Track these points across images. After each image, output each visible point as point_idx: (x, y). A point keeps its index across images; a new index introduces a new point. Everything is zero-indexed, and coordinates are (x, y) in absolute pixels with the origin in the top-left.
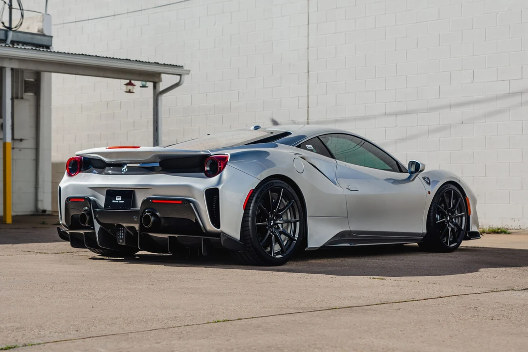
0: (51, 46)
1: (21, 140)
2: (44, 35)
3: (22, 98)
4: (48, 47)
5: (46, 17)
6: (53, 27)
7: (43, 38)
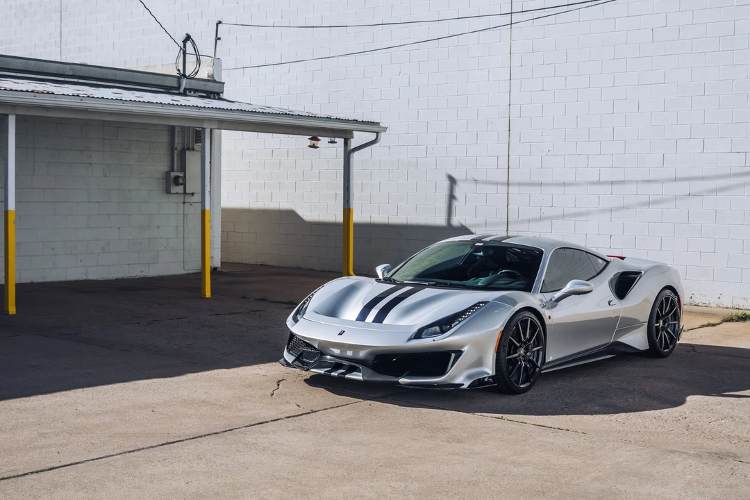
0: (222, 93)
1: (193, 194)
2: (215, 81)
3: (193, 149)
4: (218, 94)
5: (216, 61)
6: (223, 72)
7: (215, 84)
